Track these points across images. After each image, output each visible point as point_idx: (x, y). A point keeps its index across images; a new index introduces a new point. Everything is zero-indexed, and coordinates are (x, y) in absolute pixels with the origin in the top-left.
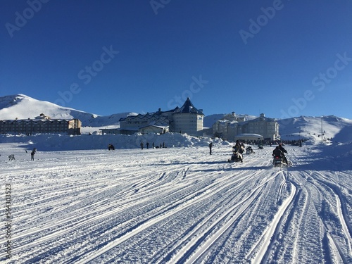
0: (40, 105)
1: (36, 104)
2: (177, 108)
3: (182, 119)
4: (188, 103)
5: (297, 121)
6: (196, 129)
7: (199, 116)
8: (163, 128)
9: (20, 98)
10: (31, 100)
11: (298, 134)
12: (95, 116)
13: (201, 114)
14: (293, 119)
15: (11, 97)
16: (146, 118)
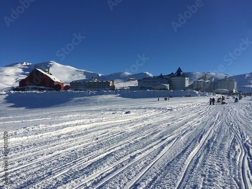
0: (64, 68)
1: (62, 68)
2: (172, 73)
3: (176, 80)
4: (179, 70)
5: (248, 77)
6: (185, 86)
7: (186, 78)
8: (166, 85)
9: (52, 64)
10: (58, 65)
11: (249, 86)
12: (100, 75)
13: (188, 77)
14: (245, 75)
15: (45, 63)
16: (154, 80)
